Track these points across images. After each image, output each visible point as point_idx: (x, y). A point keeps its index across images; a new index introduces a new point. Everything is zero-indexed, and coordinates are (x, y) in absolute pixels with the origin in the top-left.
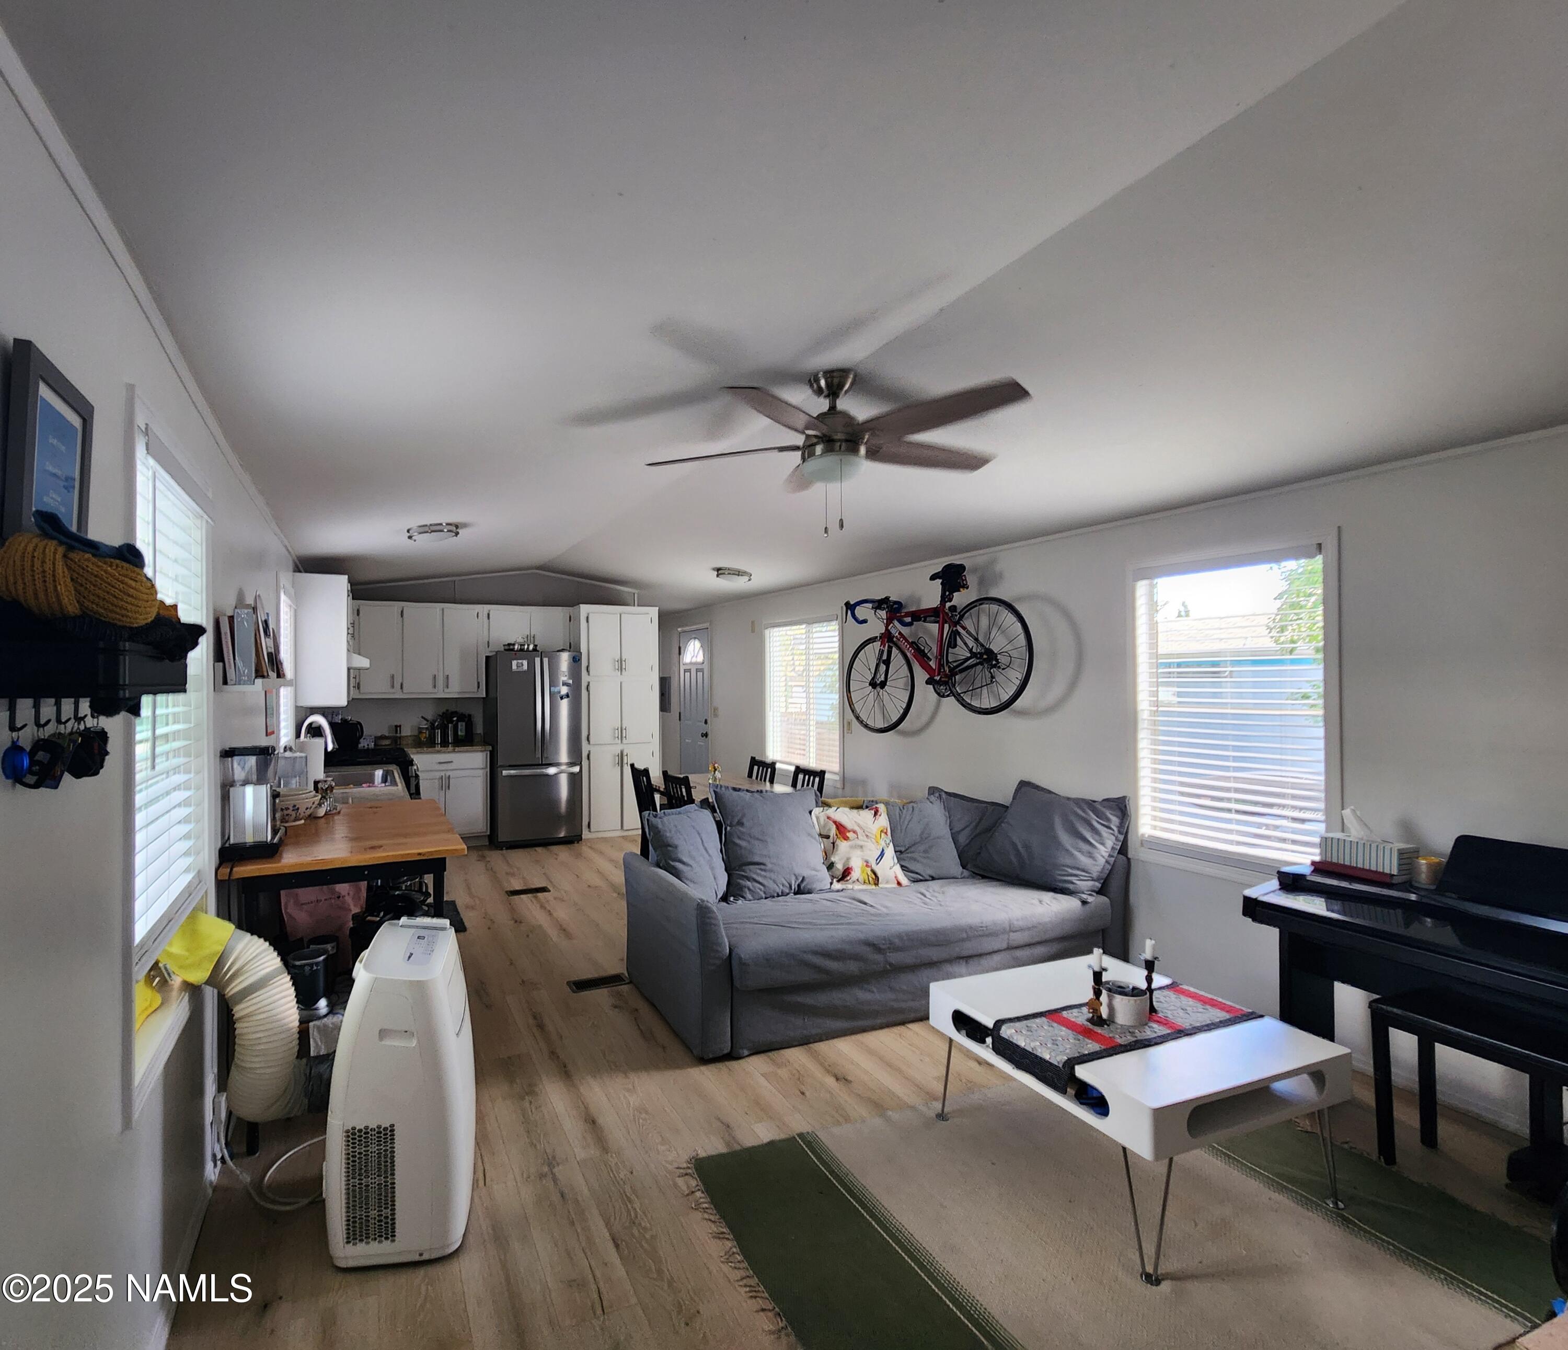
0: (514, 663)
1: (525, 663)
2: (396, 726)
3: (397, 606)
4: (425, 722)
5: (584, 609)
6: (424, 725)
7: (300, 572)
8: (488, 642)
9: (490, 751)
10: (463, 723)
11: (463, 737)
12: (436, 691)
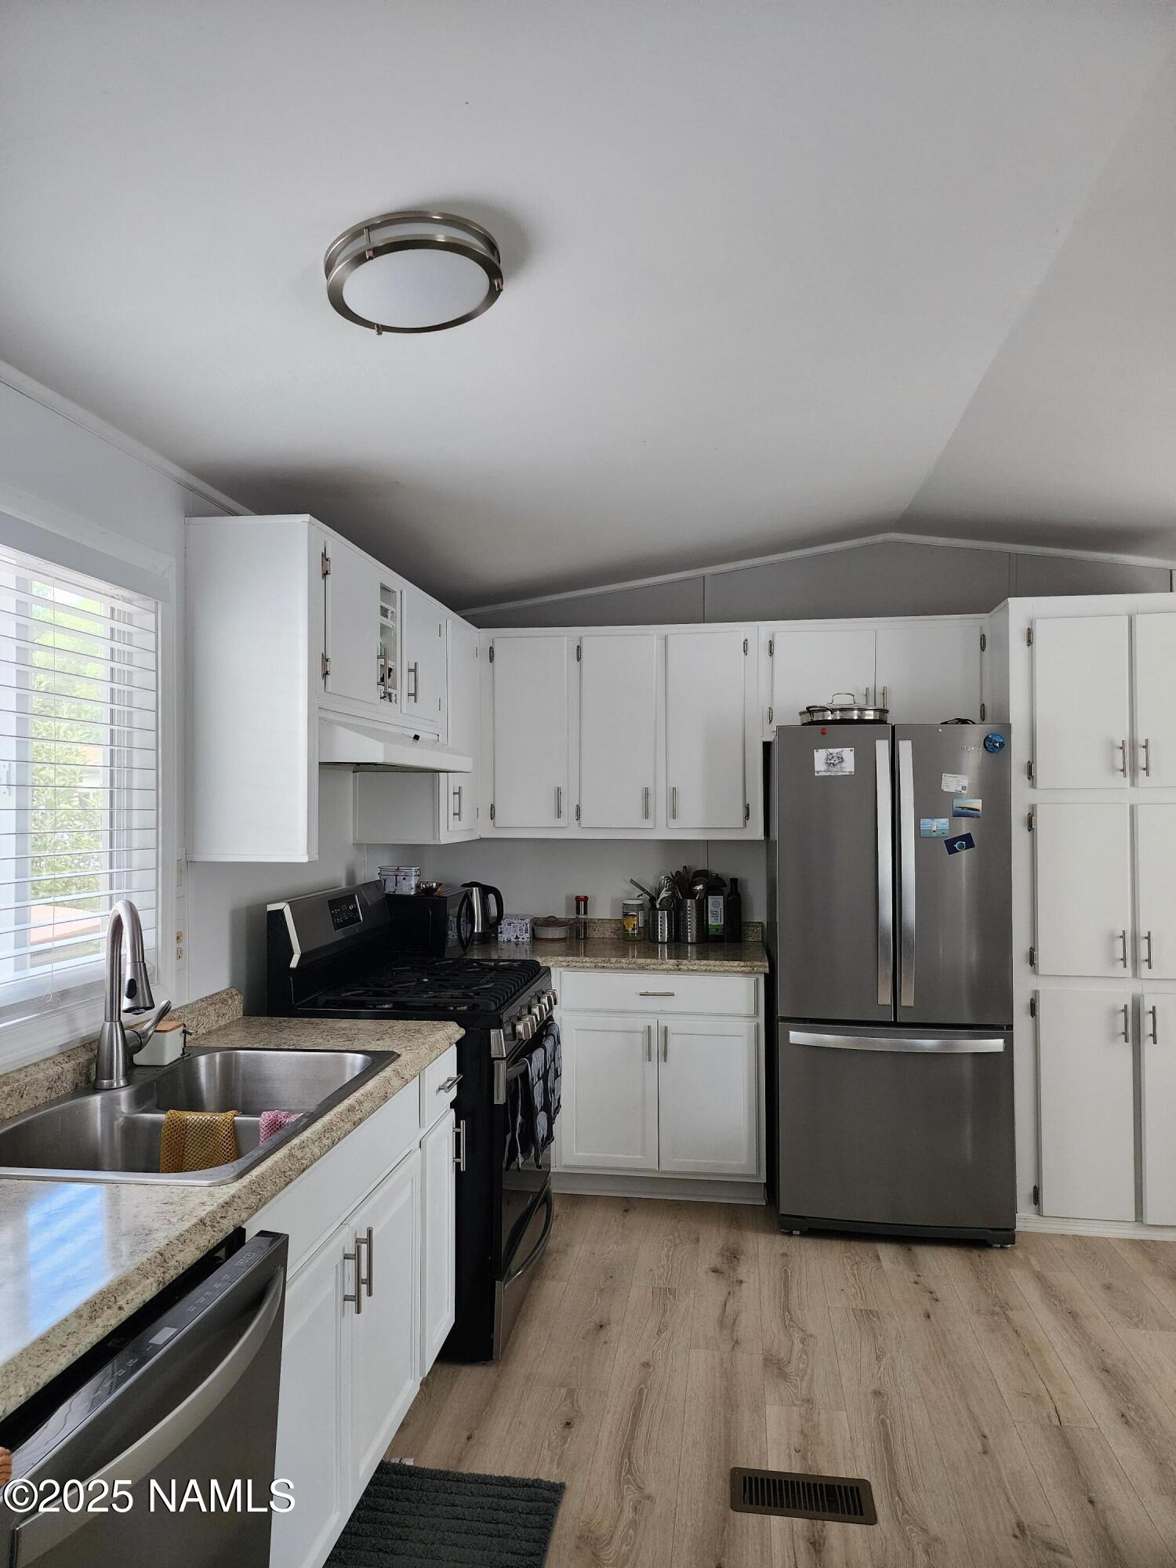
0: (820, 757)
1: (848, 754)
2: (578, 899)
3: (563, 638)
4: (638, 893)
5: (1020, 609)
6: (636, 899)
8: (771, 708)
9: (766, 975)
10: (720, 899)
11: (718, 933)
12: (649, 824)
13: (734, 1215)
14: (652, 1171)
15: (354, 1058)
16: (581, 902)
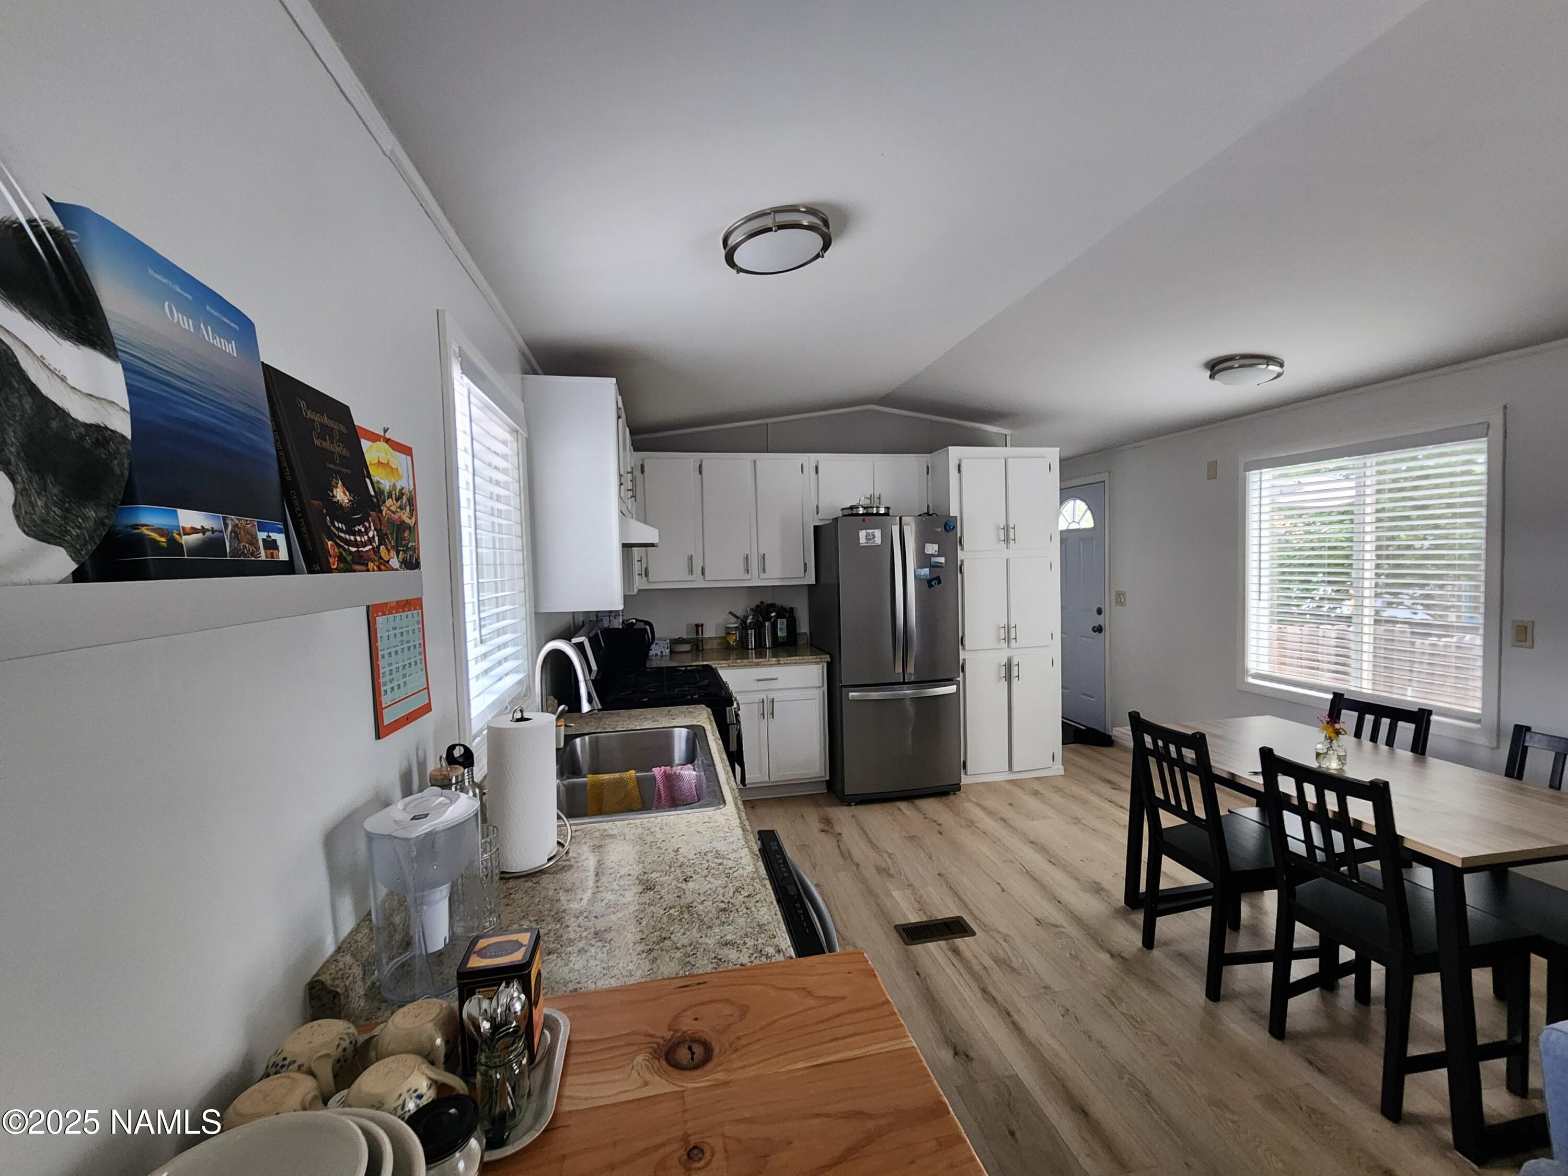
0: (862, 534)
1: (878, 533)
2: (697, 626)
3: (691, 459)
4: (736, 620)
5: (955, 454)
6: (733, 623)
7: (535, 373)
8: (817, 507)
9: (828, 663)
10: (785, 621)
11: (785, 640)
12: (749, 577)
13: (813, 800)
14: (766, 782)
15: (680, 731)
16: (699, 627)
